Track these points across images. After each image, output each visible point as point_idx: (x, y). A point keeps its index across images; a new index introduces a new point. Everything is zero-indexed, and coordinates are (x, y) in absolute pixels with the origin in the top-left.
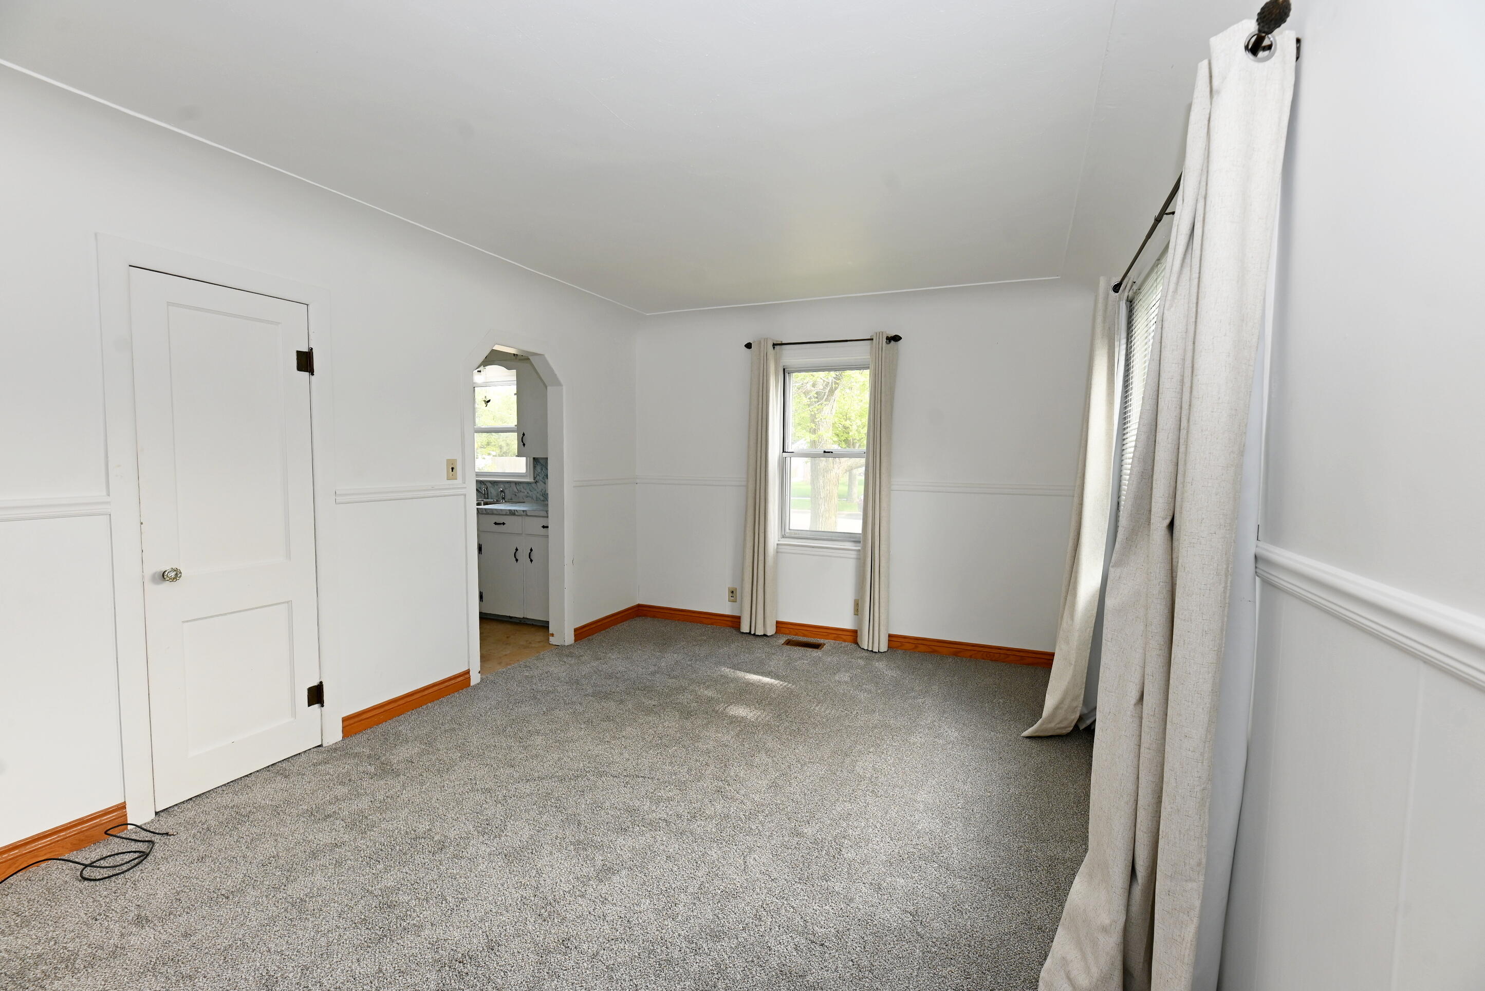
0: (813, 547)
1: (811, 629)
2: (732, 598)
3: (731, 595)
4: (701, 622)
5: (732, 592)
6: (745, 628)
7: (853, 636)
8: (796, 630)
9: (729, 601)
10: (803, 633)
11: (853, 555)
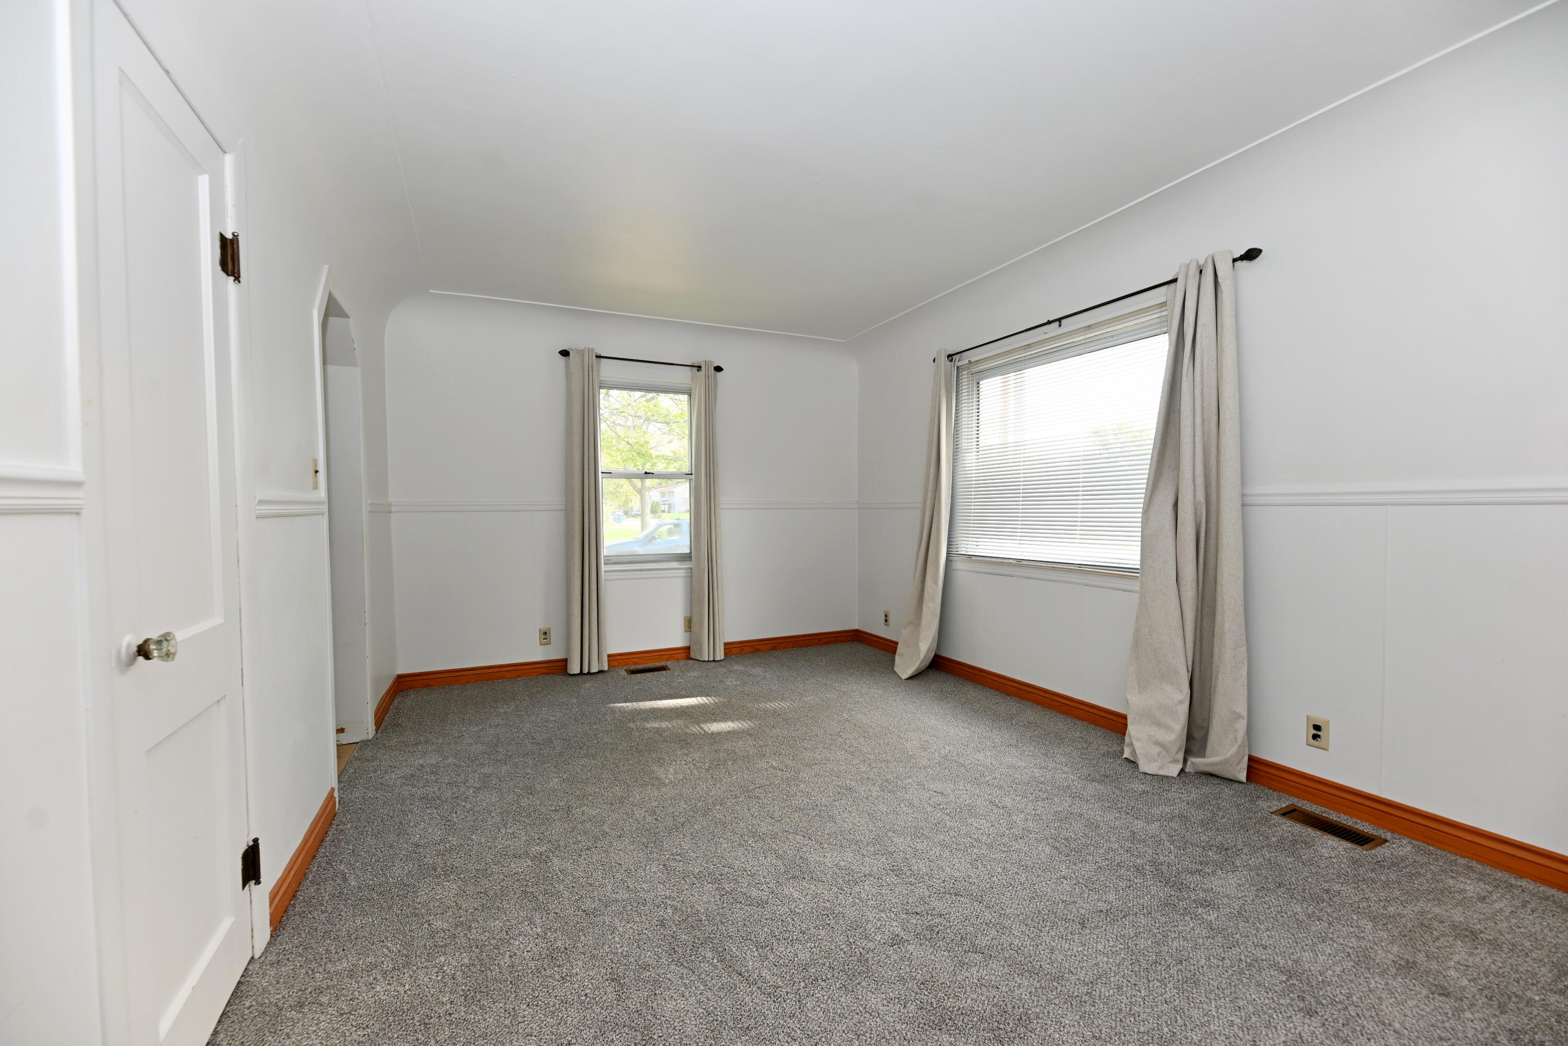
0: (641, 570)
1: (643, 655)
2: (545, 640)
3: (543, 637)
4: (503, 678)
5: (545, 633)
6: (575, 668)
7: (686, 653)
8: (626, 660)
9: (540, 645)
10: (633, 662)
11: (682, 573)
